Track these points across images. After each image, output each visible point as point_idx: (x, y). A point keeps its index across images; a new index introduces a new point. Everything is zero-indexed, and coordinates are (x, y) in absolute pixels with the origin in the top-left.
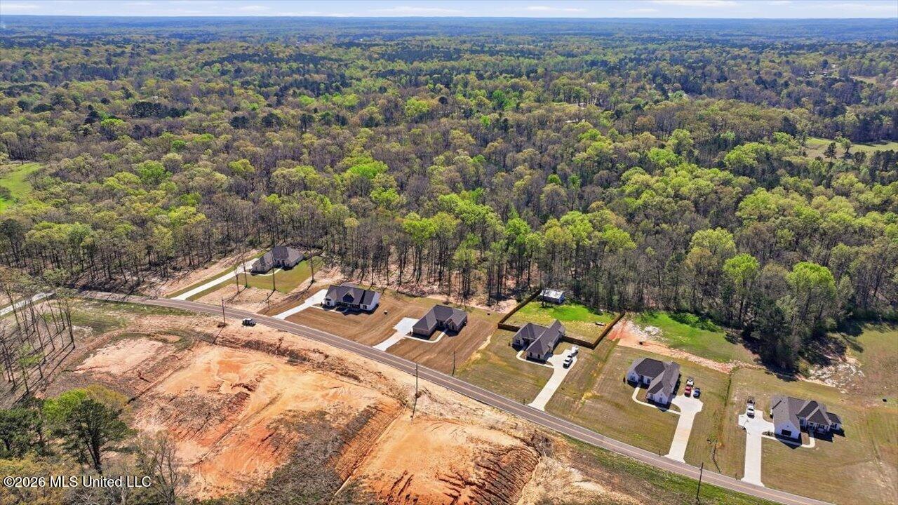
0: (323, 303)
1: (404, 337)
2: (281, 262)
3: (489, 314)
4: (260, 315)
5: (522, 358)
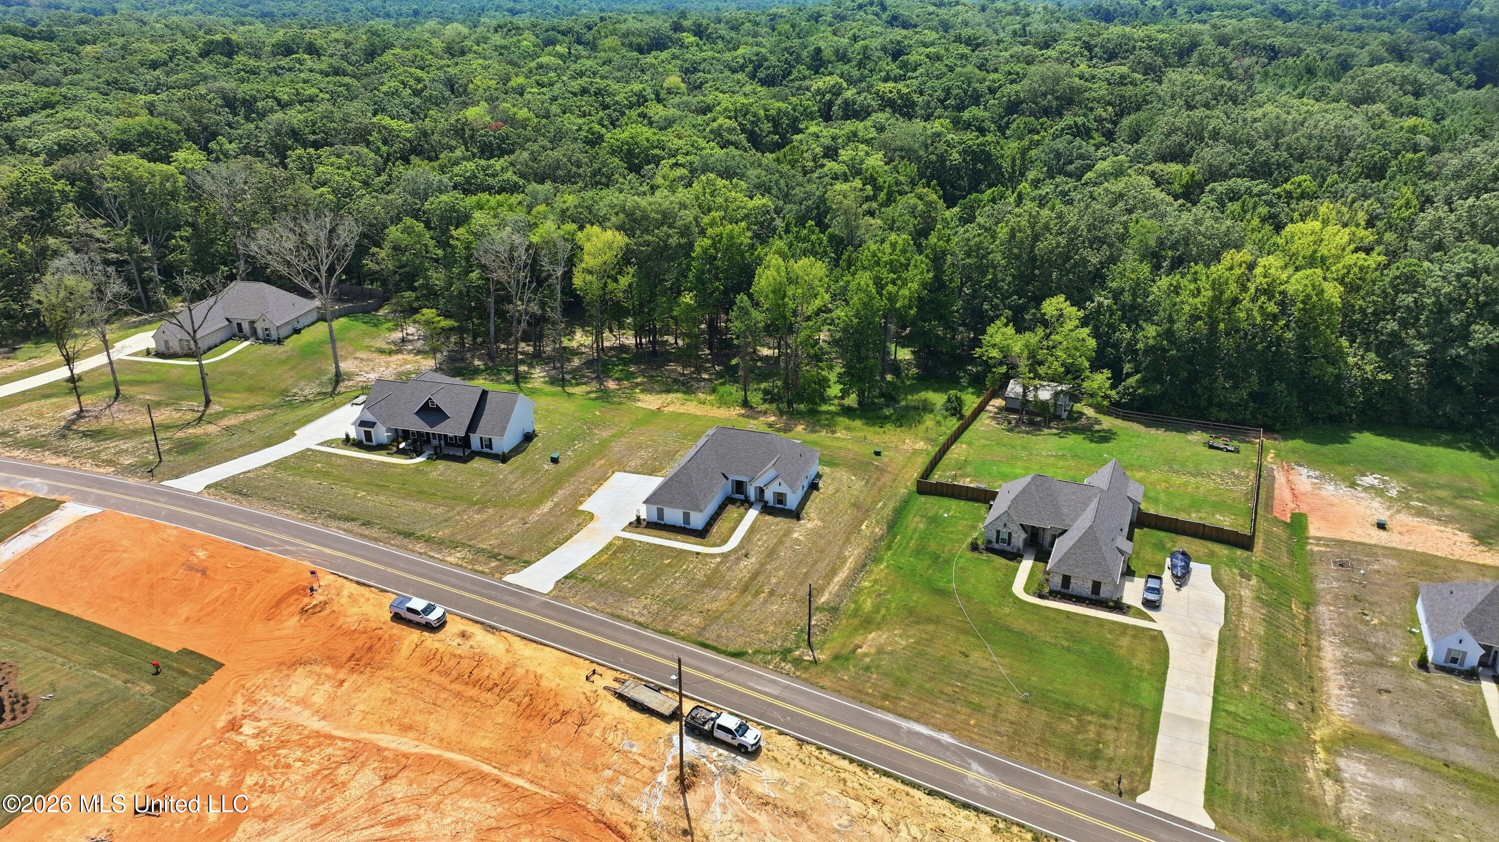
0: (353, 435)
1: (619, 538)
2: (246, 326)
3: (878, 454)
4: (119, 479)
5: (1034, 595)
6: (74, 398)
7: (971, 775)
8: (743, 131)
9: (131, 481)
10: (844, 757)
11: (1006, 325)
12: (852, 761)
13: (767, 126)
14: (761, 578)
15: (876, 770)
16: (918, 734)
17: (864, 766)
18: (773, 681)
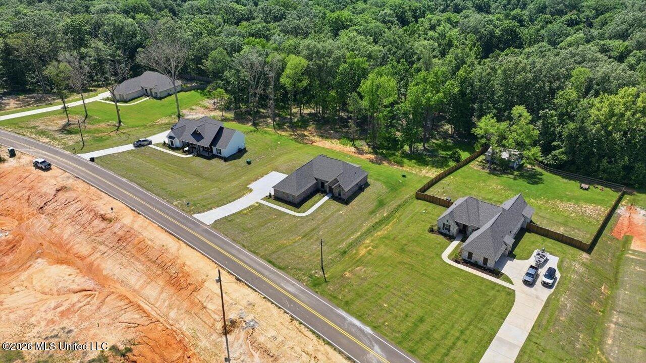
1: (257, 203)
2: (148, 91)
3: (404, 176)
4: (63, 151)
5: (453, 260)
6: (65, 115)
7: (372, 352)
8: (397, 16)
9: (66, 152)
10: (311, 330)
11: (493, 118)
12: (314, 333)
13: (409, 14)
14: (315, 231)
15: (324, 340)
16: (354, 325)
17: (318, 337)
18: (293, 285)
